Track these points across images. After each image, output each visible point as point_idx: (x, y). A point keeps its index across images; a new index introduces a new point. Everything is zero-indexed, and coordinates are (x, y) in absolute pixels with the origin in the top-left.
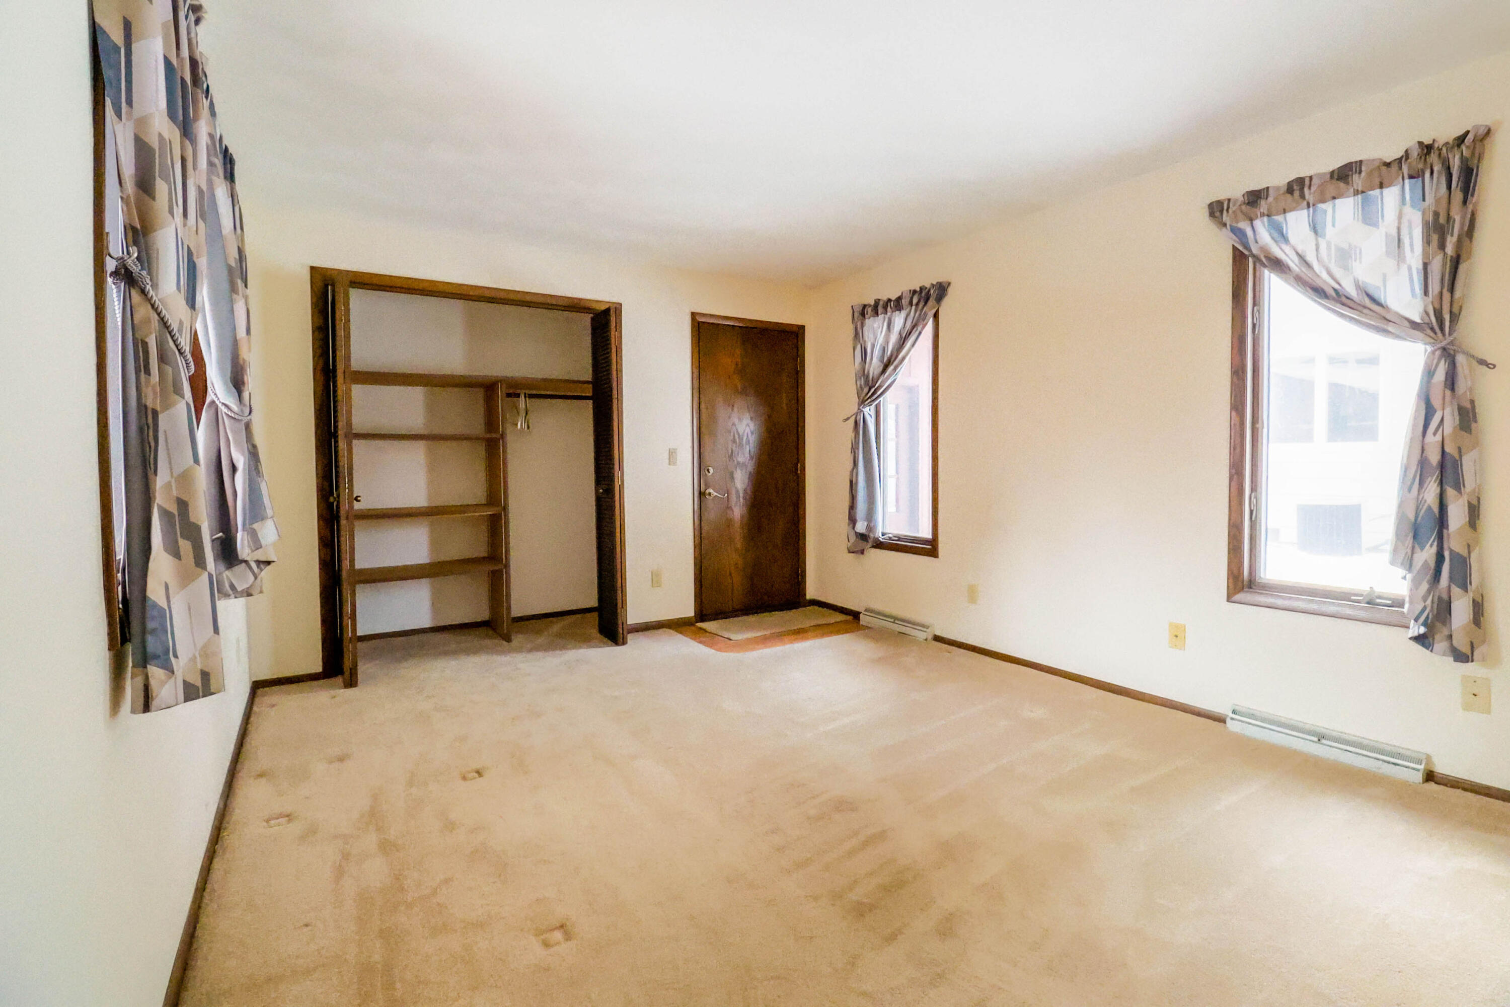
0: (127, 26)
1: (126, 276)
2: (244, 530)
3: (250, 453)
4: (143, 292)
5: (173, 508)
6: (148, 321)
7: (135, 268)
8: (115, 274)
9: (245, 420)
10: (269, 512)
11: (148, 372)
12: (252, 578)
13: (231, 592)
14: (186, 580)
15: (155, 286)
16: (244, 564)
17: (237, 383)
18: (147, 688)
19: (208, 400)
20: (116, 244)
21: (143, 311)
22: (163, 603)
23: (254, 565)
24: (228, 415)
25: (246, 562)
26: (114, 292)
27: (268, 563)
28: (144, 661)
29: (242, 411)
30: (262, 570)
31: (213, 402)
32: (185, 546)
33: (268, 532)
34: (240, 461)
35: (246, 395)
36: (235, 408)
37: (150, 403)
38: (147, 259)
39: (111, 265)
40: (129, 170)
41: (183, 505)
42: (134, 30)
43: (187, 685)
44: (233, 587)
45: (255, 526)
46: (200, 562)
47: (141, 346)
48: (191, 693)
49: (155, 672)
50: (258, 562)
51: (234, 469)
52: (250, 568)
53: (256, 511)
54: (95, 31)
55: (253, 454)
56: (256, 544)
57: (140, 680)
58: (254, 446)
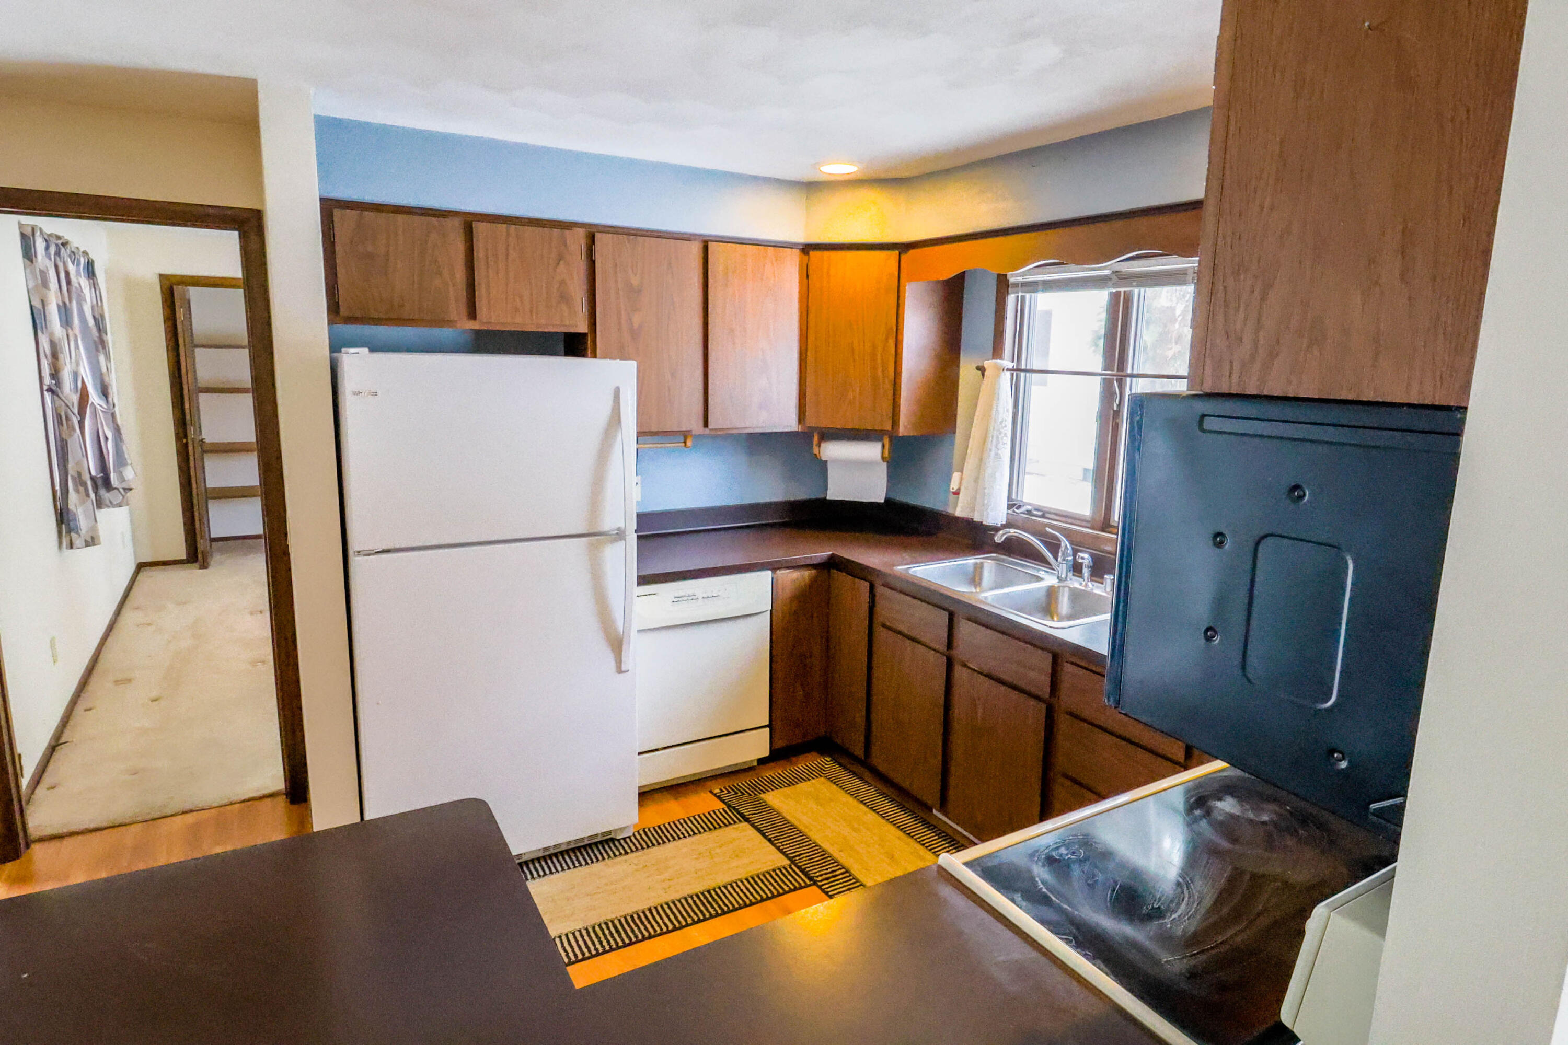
0: (43, 301)
1: (50, 390)
2: (114, 472)
3: (115, 429)
4: (58, 396)
5: (76, 475)
6: (60, 406)
7: (54, 388)
8: (47, 390)
9: (111, 412)
10: (129, 462)
11: (62, 425)
12: (121, 498)
13: (109, 504)
14: (83, 502)
15: (62, 393)
16: (116, 491)
17: (105, 392)
18: (71, 540)
19: (90, 403)
20: (47, 381)
21: (59, 402)
22: (74, 510)
23: (121, 490)
24: (102, 411)
25: (118, 489)
26: (48, 396)
27: (131, 489)
28: (69, 531)
29: (108, 407)
30: (127, 493)
31: (92, 403)
32: (81, 489)
33: (129, 473)
34: (110, 435)
35: (110, 399)
36: (106, 407)
37: (64, 436)
38: (58, 384)
39: (45, 388)
40: (48, 352)
41: (79, 474)
42: (45, 303)
43: (86, 541)
44: (111, 502)
45: (121, 469)
46: (88, 495)
47: (59, 416)
48: (87, 544)
49: (74, 535)
50: (124, 489)
51: (107, 439)
52: (120, 492)
53: (121, 460)
54: (31, 307)
55: (117, 430)
56: (122, 479)
57: (68, 538)
58: (118, 426)
